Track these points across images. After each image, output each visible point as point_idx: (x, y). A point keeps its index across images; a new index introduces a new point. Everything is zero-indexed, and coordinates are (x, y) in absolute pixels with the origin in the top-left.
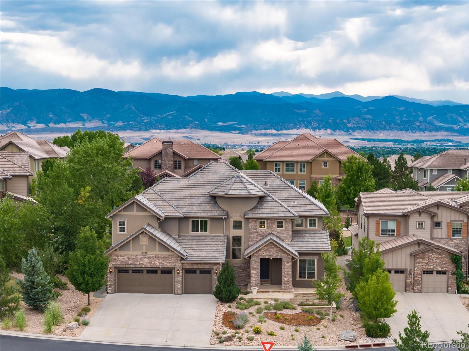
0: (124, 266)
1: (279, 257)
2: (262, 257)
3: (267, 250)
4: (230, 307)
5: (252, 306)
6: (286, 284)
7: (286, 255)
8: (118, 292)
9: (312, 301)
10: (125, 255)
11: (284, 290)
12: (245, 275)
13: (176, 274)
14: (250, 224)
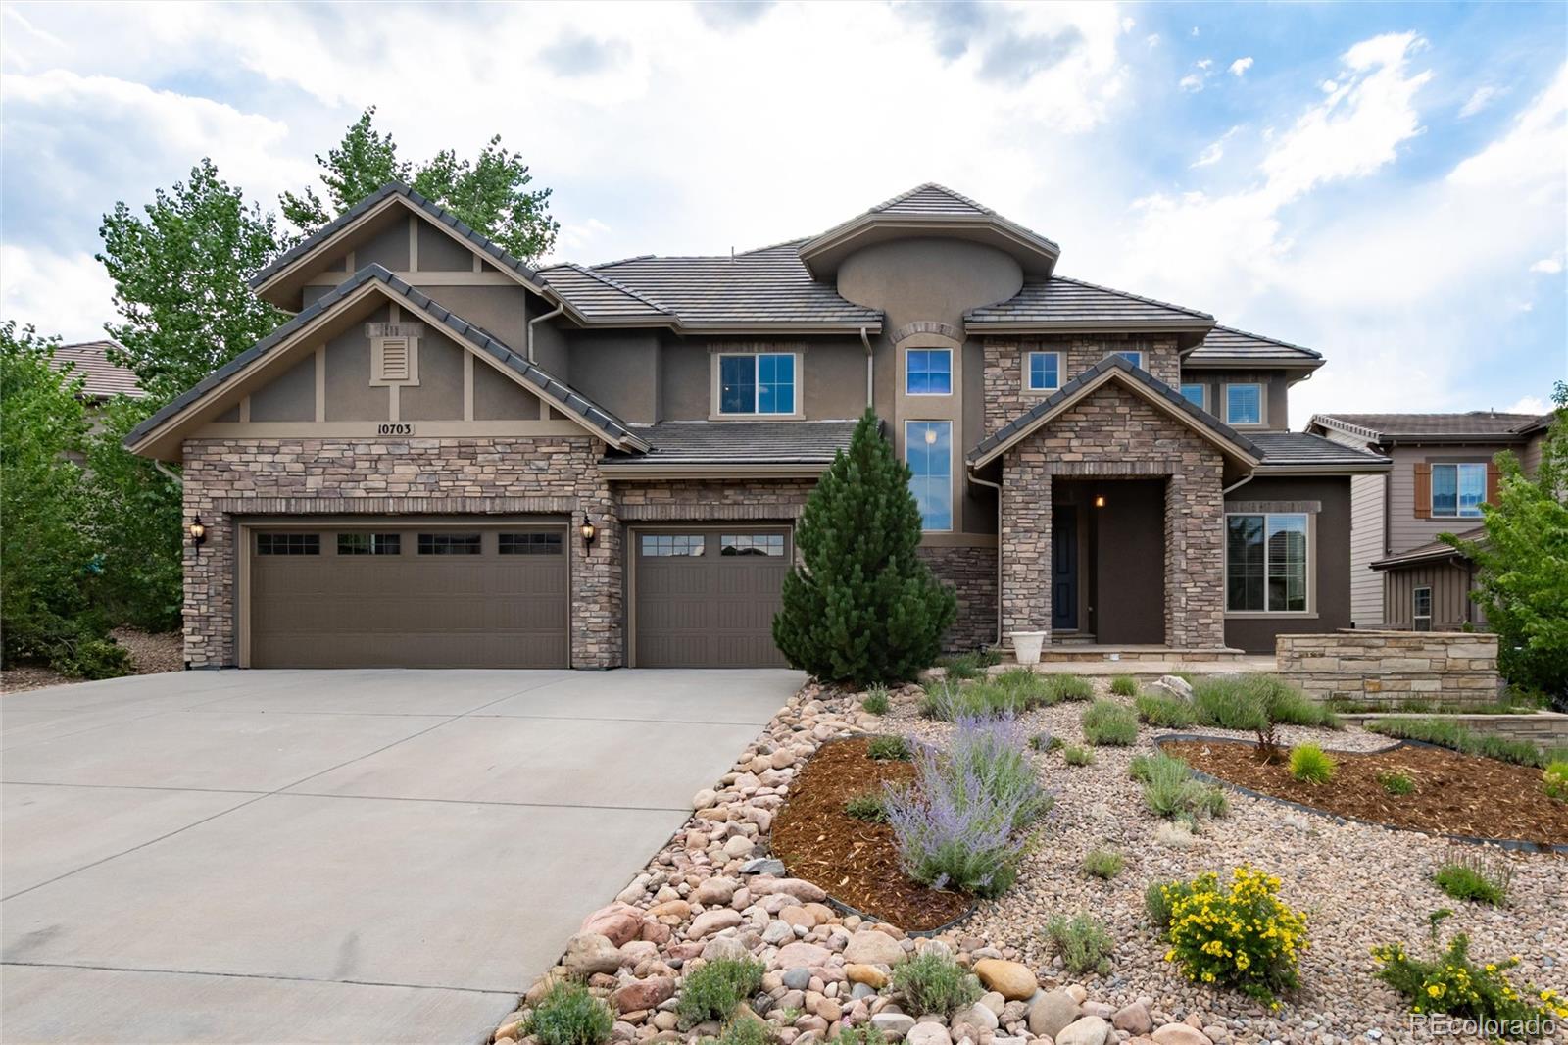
0: (281, 507)
1: (1153, 469)
2: (1063, 471)
3: (1089, 429)
4: (878, 709)
5: (1043, 704)
6: (1194, 614)
7: (1190, 458)
8: (258, 663)
9: (1400, 685)
10: (285, 445)
11: (1186, 646)
12: (967, 603)
13: (579, 551)
14: (987, 370)
